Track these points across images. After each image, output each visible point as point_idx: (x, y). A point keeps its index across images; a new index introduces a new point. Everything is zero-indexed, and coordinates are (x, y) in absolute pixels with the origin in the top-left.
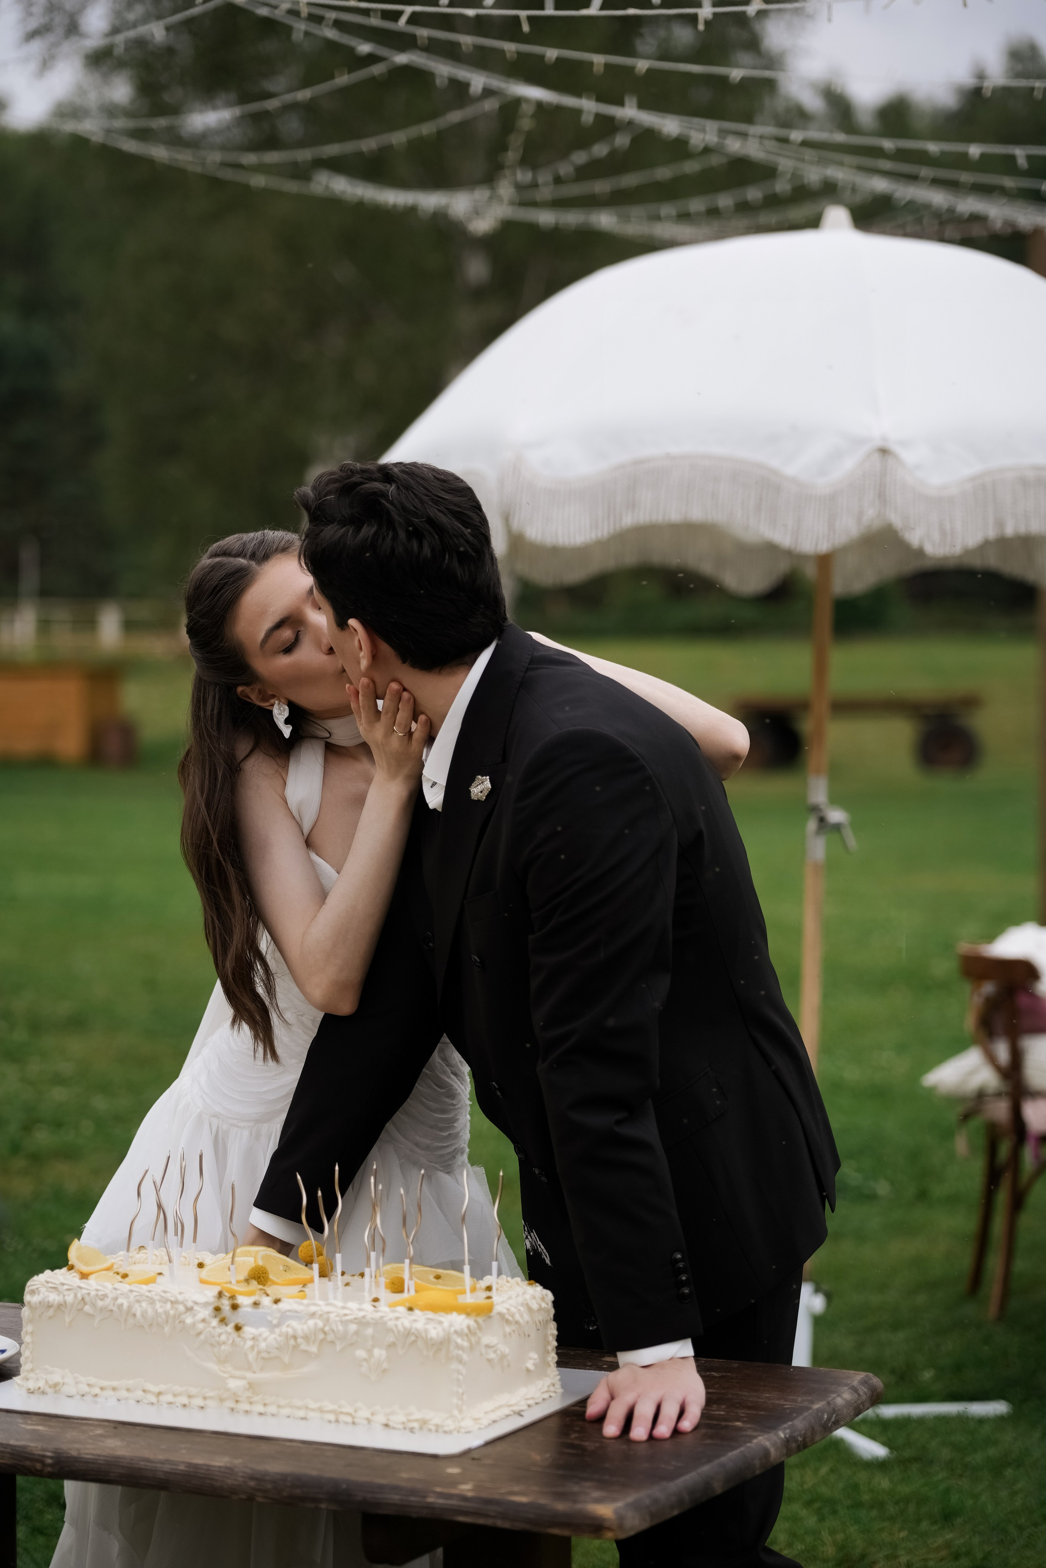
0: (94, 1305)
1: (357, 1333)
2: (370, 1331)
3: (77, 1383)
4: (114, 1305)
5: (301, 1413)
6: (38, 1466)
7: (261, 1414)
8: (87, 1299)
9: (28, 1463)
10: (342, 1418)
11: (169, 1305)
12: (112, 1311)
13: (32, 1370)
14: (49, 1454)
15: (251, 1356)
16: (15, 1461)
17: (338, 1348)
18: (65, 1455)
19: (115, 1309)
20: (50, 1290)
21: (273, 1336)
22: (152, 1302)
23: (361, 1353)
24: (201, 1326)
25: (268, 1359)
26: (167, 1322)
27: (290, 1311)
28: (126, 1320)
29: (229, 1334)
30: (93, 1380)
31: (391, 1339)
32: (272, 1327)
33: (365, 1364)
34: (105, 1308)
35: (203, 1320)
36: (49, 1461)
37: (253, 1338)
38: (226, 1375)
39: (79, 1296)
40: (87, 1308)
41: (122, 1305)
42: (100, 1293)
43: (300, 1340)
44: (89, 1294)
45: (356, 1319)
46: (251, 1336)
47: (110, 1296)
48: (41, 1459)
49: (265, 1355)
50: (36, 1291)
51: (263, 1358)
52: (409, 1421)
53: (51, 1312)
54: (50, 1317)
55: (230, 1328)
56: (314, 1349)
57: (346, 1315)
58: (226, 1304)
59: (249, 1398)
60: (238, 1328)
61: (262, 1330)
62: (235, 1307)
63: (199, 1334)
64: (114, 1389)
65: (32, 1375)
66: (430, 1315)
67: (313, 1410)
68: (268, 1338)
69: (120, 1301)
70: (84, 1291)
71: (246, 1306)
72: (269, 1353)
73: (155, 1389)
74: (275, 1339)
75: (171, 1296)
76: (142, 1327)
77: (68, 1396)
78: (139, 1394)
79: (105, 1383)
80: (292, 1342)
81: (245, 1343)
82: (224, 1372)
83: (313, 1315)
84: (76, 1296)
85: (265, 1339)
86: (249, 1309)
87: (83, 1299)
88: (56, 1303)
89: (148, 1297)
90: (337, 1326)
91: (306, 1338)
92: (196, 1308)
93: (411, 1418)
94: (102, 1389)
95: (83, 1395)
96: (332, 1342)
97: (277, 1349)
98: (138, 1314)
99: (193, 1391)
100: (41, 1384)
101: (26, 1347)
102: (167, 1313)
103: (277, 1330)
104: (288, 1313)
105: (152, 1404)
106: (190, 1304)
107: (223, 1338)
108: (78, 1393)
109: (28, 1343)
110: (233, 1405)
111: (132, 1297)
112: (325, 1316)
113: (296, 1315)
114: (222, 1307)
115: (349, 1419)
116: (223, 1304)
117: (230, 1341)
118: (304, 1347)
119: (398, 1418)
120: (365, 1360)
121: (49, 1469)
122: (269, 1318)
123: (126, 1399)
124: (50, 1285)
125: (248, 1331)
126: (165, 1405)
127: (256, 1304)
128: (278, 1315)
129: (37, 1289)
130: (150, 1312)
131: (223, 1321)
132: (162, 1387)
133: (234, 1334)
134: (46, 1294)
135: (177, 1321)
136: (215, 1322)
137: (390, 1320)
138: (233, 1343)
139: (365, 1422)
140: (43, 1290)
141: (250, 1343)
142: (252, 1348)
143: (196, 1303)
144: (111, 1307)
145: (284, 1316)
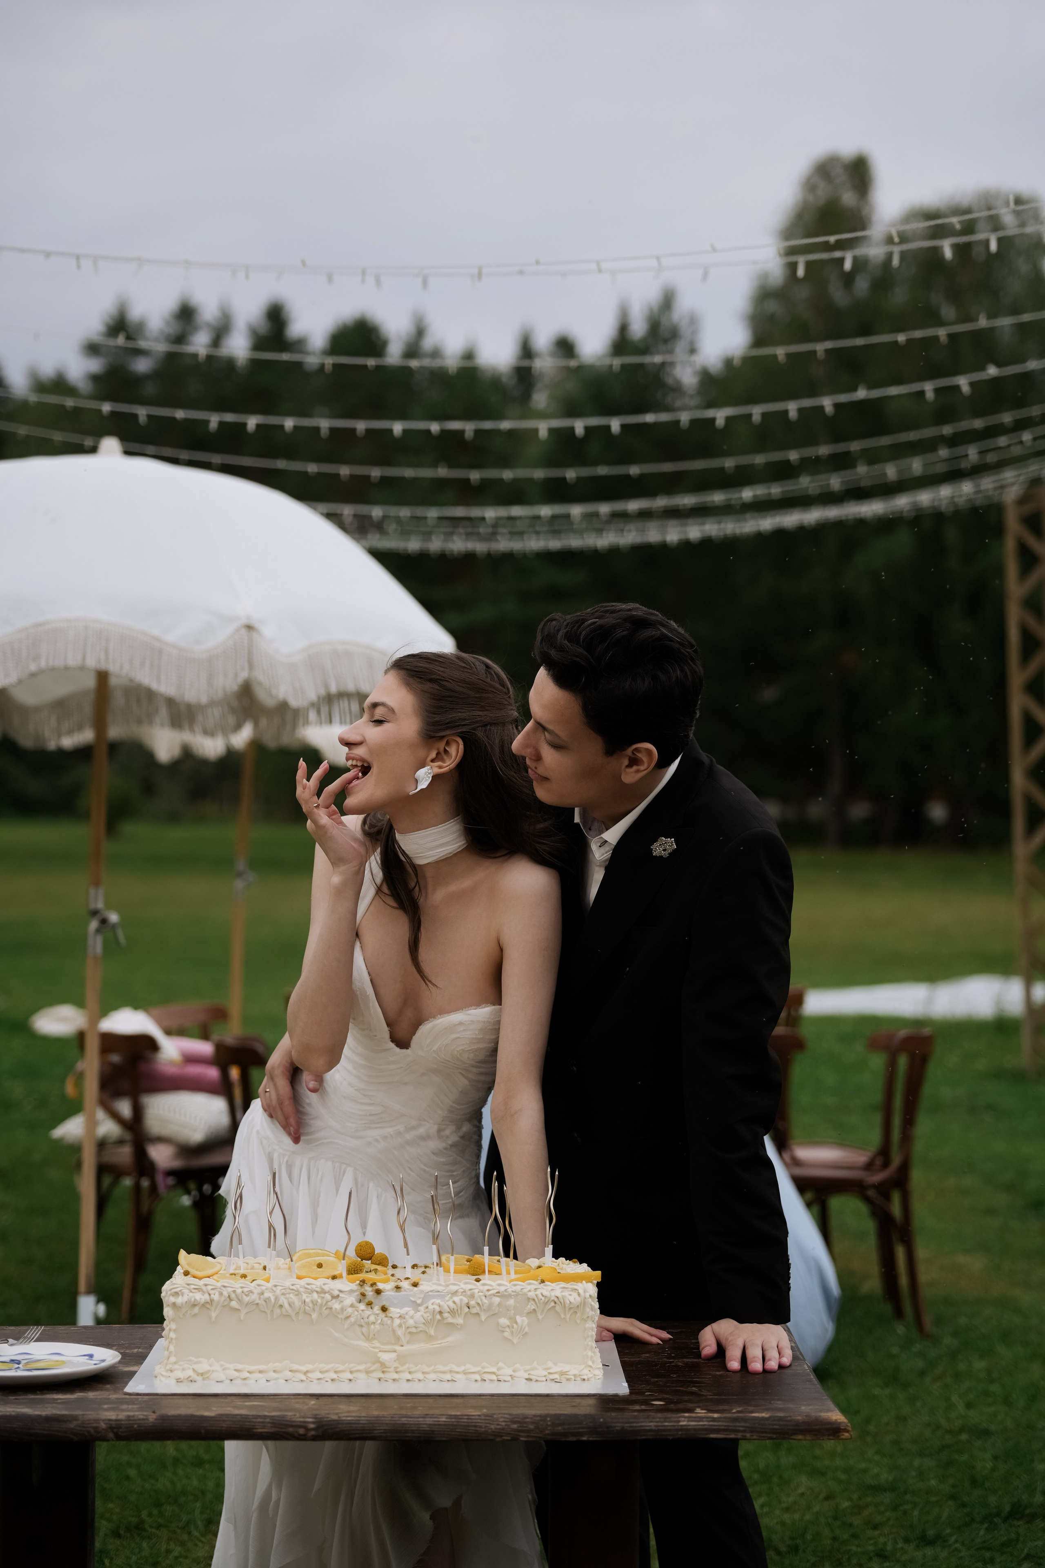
0: (239, 1300)
1: (499, 1305)
2: (511, 1302)
3: (223, 1370)
4: (260, 1299)
5: (448, 1376)
6: (302, 1431)
7: (408, 1380)
8: (233, 1296)
9: (291, 1430)
10: (486, 1377)
11: (315, 1295)
12: (257, 1304)
13: (175, 1363)
14: (310, 1420)
15: (400, 1332)
16: (277, 1429)
17: (483, 1318)
18: (325, 1419)
19: (262, 1302)
20: (193, 1291)
21: (419, 1314)
22: (298, 1293)
23: (503, 1321)
24: (350, 1310)
25: (414, 1334)
26: (314, 1310)
27: (431, 1291)
28: (272, 1311)
29: (377, 1315)
30: (240, 1367)
31: (531, 1306)
32: (416, 1306)
33: (507, 1329)
34: (251, 1303)
35: (352, 1306)
36: (312, 1426)
37: (400, 1317)
38: (377, 1350)
39: (225, 1294)
40: (234, 1304)
41: (269, 1298)
42: (246, 1290)
43: (446, 1315)
44: (234, 1292)
45: (498, 1292)
46: (398, 1315)
47: (256, 1291)
48: (304, 1426)
49: (414, 1330)
50: (179, 1293)
51: (410, 1333)
52: (549, 1373)
53: (196, 1310)
54: (195, 1315)
55: (377, 1309)
56: (460, 1321)
57: (488, 1290)
58: (369, 1291)
59: (396, 1368)
60: (384, 1309)
61: (406, 1309)
62: (378, 1292)
63: (348, 1318)
64: (260, 1372)
65: (176, 1366)
66: (563, 1285)
67: (457, 1373)
68: (416, 1317)
69: (266, 1295)
70: (230, 1290)
71: (388, 1291)
72: (416, 1328)
73: (304, 1368)
74: (422, 1316)
75: (316, 1287)
76: (289, 1316)
77: (217, 1382)
78: (288, 1374)
79: (252, 1368)
80: (438, 1317)
81: (392, 1321)
82: (374, 1348)
83: (455, 1293)
84: (221, 1294)
85: (412, 1317)
86: (392, 1293)
87: (229, 1296)
88: (203, 1301)
89: (292, 1290)
90: (481, 1300)
91: (452, 1312)
92: (341, 1295)
93: (551, 1371)
94: (249, 1372)
95: (231, 1380)
96: (477, 1314)
97: (424, 1323)
98: (286, 1305)
99: (341, 1367)
100: (190, 1373)
101: (170, 1342)
102: (314, 1303)
103: (422, 1308)
104: (430, 1293)
105: (302, 1381)
106: (336, 1293)
107: (372, 1318)
108: (226, 1379)
109: (172, 1339)
110: (381, 1375)
111: (278, 1290)
112: (469, 1293)
113: (439, 1294)
114: (366, 1293)
115: (494, 1377)
116: (366, 1291)
117: (379, 1321)
118: (450, 1320)
119: (539, 1372)
120: (508, 1326)
121: (313, 1433)
122: (412, 1299)
123: (276, 1379)
124: (193, 1287)
125: (394, 1311)
126: (315, 1381)
127: (398, 1288)
128: (422, 1296)
129: (180, 1291)
130: (297, 1303)
131: (370, 1304)
132: (309, 1367)
133: (382, 1315)
134: (191, 1294)
135: (325, 1308)
136: (362, 1306)
137: (530, 1291)
138: (382, 1324)
139: (509, 1378)
140: (186, 1291)
141: (397, 1322)
142: (400, 1326)
143: (341, 1291)
144: (257, 1301)
145: (427, 1296)
